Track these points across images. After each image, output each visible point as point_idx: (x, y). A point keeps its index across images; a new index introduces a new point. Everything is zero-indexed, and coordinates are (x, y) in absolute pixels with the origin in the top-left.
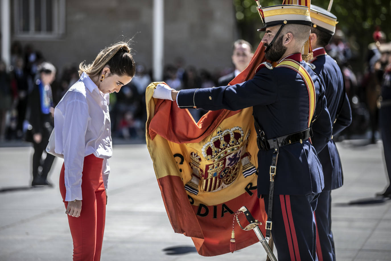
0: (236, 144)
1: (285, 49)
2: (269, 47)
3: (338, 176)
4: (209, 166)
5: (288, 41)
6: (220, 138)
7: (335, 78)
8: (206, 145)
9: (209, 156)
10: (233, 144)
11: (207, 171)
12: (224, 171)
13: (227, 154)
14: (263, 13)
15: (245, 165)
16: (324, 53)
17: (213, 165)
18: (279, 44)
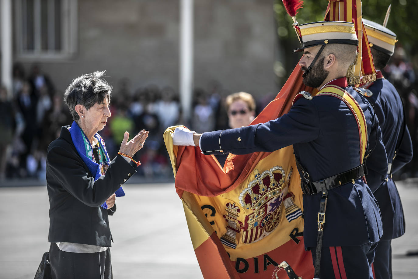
0: (277, 187)
1: (326, 74)
4: (249, 217)
5: (331, 64)
6: (259, 182)
8: (244, 192)
9: (247, 204)
10: (274, 186)
11: (247, 222)
12: (266, 219)
13: (268, 199)
14: (300, 31)
15: (289, 207)
17: (253, 215)
18: (319, 68)
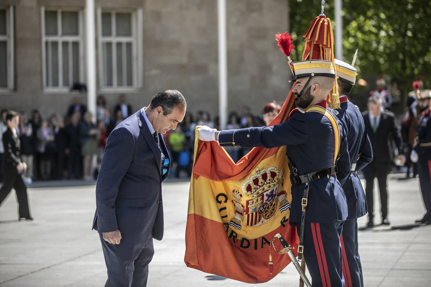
0: (272, 182)
1: (313, 98)
2: (299, 96)
3: (362, 206)
4: (250, 202)
5: (316, 91)
6: (259, 177)
7: (356, 122)
8: (246, 183)
9: (248, 192)
10: (270, 182)
11: (248, 206)
12: (263, 207)
13: (265, 190)
14: (293, 66)
15: (282, 201)
16: (347, 100)
17: (252, 201)
18: (307, 94)
